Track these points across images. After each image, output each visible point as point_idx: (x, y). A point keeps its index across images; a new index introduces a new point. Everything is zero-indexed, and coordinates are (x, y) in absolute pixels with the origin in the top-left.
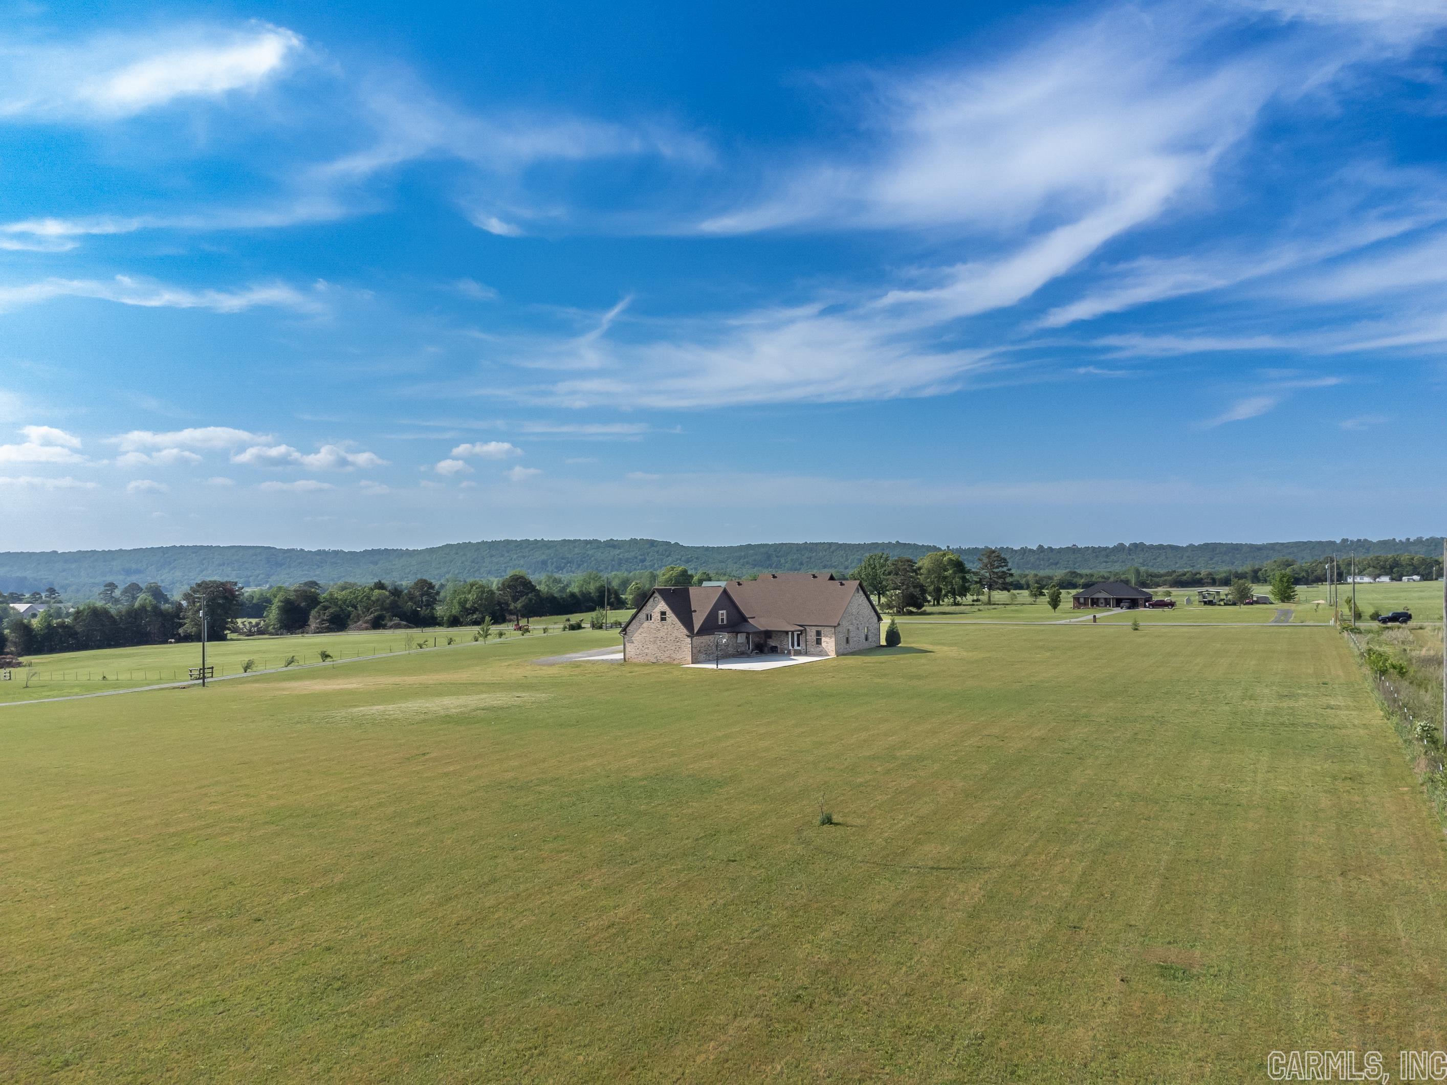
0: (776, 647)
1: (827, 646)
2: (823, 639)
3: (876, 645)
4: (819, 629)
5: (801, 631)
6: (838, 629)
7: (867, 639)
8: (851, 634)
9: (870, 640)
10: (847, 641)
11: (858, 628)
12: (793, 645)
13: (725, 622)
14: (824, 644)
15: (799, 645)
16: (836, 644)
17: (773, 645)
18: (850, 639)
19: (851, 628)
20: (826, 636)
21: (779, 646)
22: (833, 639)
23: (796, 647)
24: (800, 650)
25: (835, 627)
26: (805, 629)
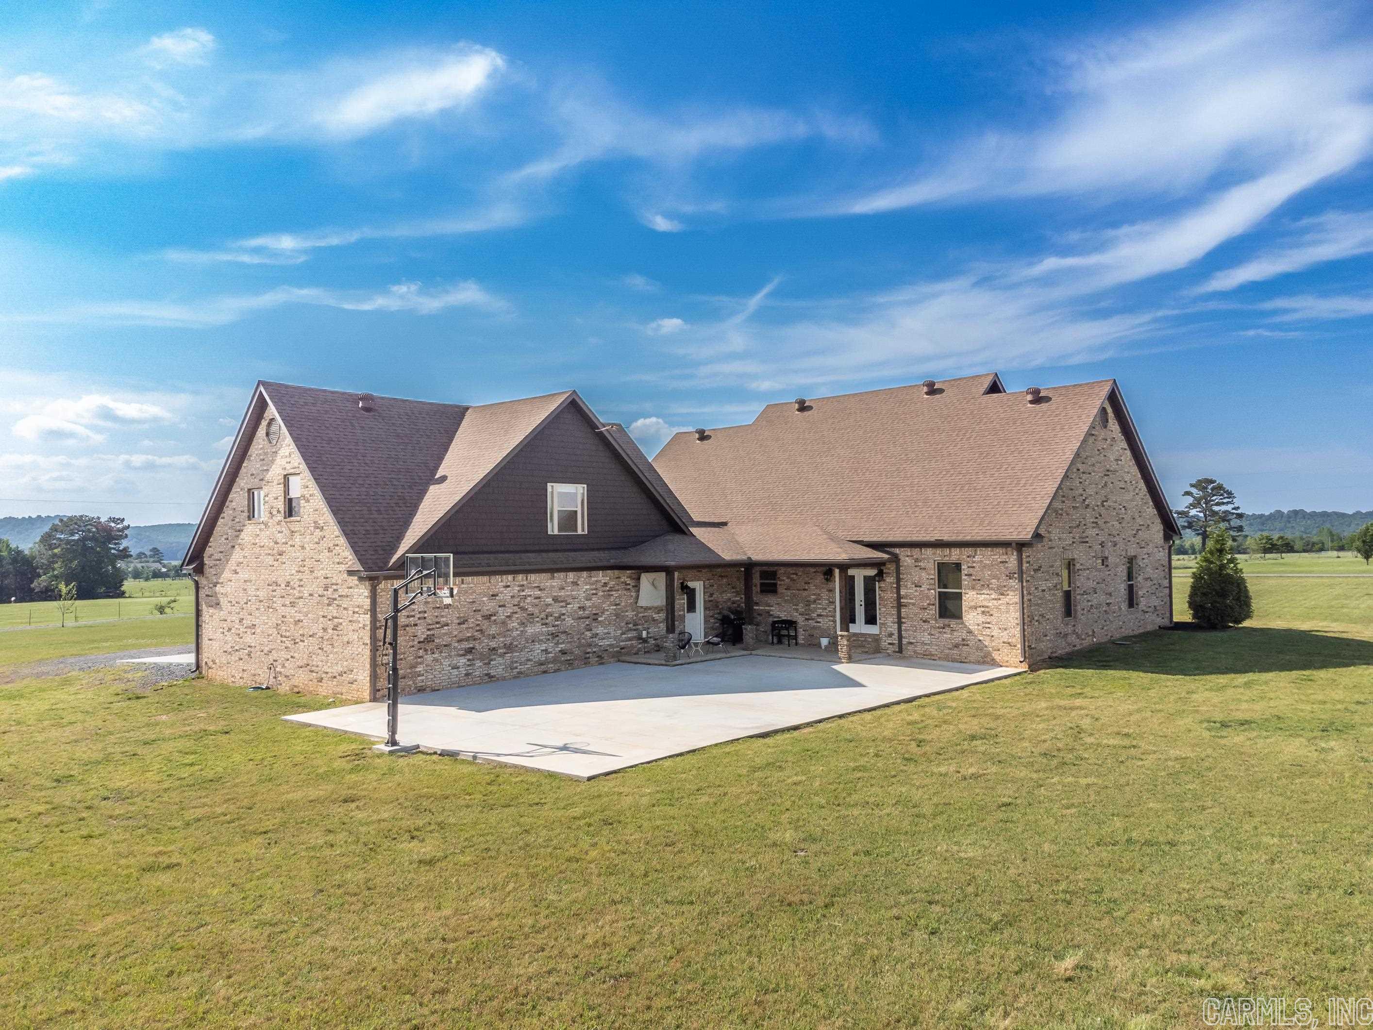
0: (791, 624)
1: (986, 625)
2: (970, 597)
3: (1160, 621)
4: (955, 555)
5: (879, 565)
6: (1035, 555)
7: (1132, 602)
8: (1083, 581)
9: (1143, 603)
10: (1068, 610)
11: (1104, 560)
12: (849, 618)
13: (582, 528)
14: (971, 618)
15: (871, 619)
16: (1027, 620)
17: (784, 616)
18: (1077, 597)
19: (1079, 554)
20: (980, 584)
21: (800, 620)
22: (1013, 597)
23: (860, 627)
24: (876, 639)
25: (1020, 546)
26: (896, 559)
